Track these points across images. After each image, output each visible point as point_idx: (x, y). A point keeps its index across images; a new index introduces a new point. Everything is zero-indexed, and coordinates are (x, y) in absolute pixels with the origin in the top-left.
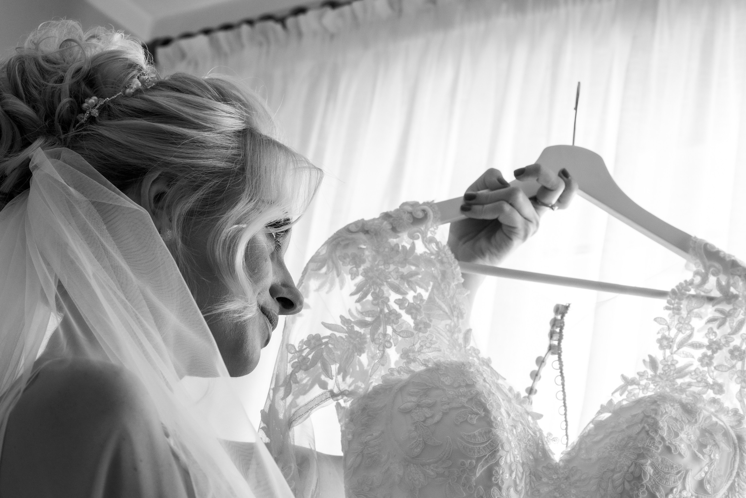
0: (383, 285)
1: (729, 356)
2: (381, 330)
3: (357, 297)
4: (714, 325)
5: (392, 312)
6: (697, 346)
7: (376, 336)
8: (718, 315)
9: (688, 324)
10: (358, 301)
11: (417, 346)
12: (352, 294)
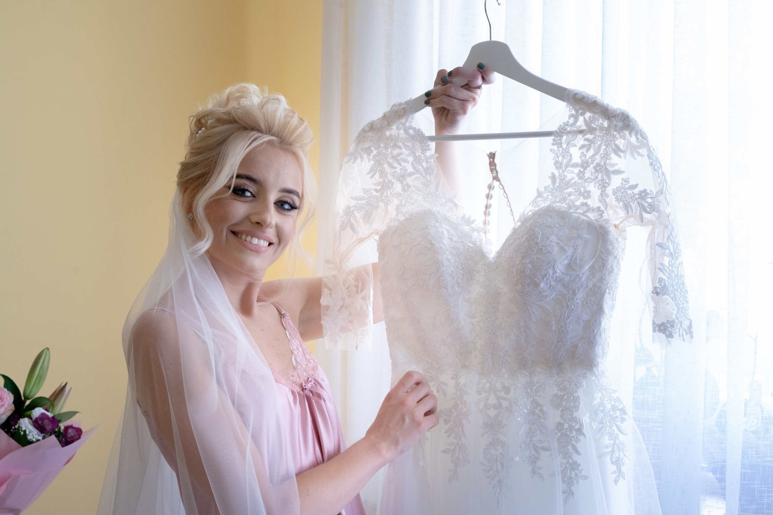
0: (385, 164)
1: (593, 171)
2: (385, 194)
3: (370, 175)
4: (584, 150)
5: (390, 181)
6: (575, 165)
7: (383, 198)
8: (586, 143)
9: (568, 152)
10: (372, 177)
11: (403, 202)
12: (368, 174)
